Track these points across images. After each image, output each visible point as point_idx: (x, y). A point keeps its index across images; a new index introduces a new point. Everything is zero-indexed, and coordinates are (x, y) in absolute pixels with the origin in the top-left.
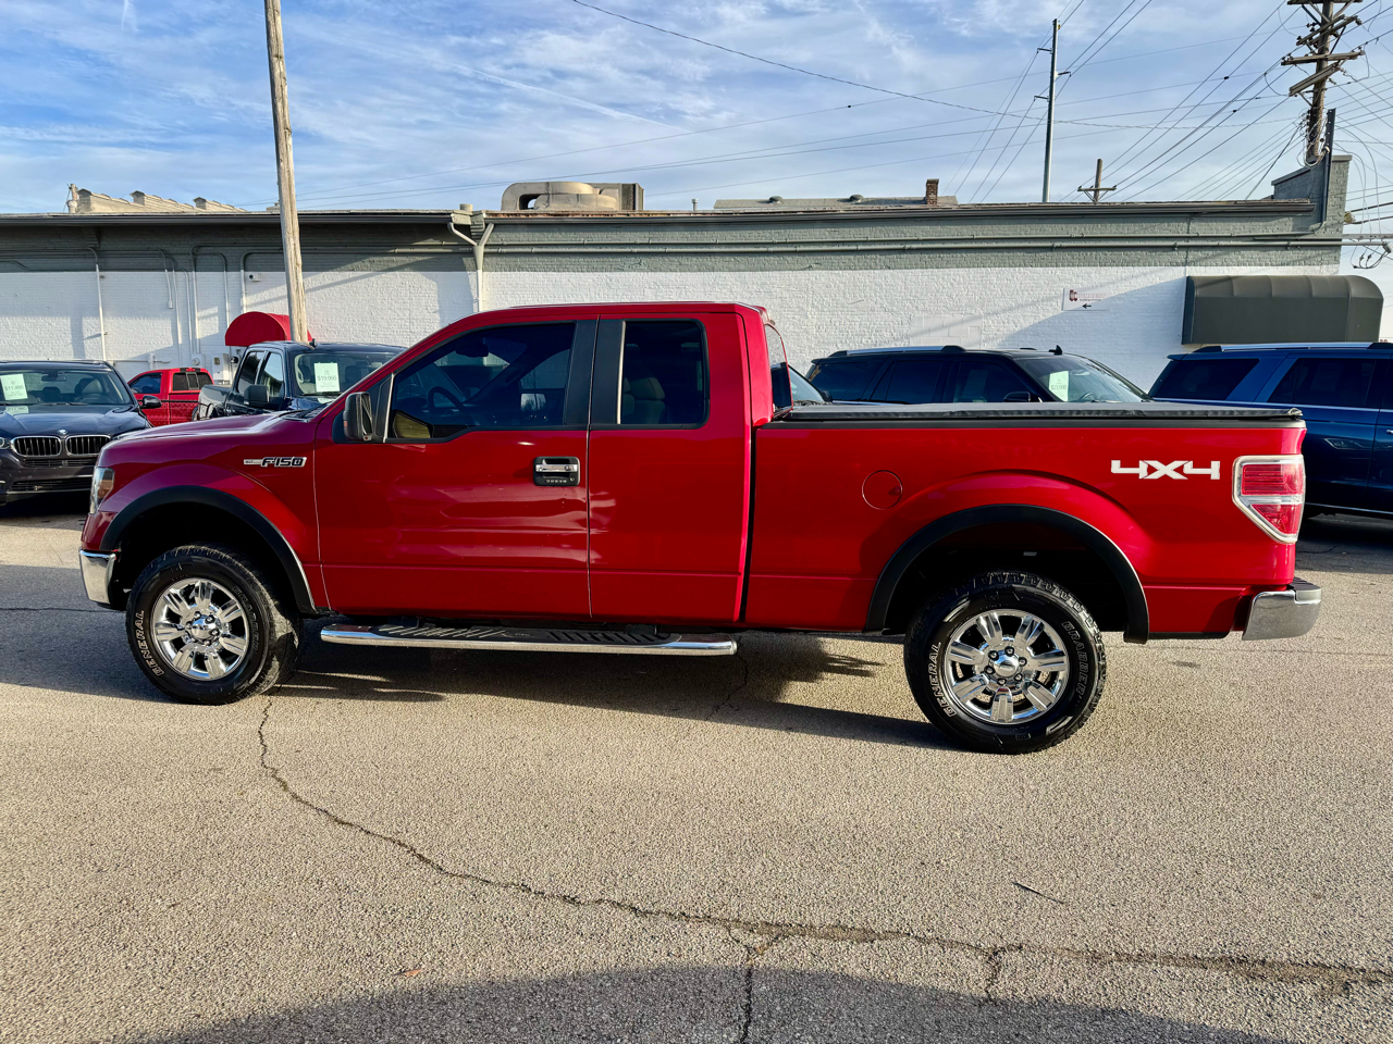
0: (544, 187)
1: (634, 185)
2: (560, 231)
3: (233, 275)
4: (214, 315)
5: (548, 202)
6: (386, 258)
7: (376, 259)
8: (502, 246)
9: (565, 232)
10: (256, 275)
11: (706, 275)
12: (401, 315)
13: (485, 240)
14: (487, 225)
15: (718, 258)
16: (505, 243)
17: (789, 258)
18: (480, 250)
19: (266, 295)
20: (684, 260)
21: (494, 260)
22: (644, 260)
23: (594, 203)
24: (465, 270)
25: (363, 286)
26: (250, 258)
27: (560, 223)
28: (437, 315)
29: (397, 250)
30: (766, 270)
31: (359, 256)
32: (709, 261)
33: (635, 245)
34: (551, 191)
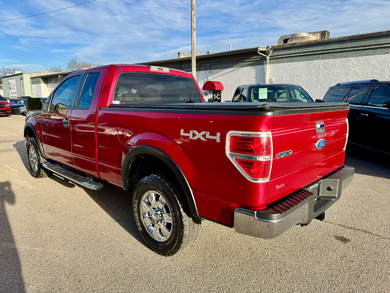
0: (291, 36)
1: (325, 31)
2: (293, 49)
3: (207, 71)
4: (202, 82)
5: (292, 40)
6: (243, 63)
7: (240, 64)
8: (275, 56)
9: (295, 49)
10: (212, 71)
11: (343, 59)
12: (245, 79)
13: (270, 55)
14: (271, 50)
15: (349, 53)
16: (276, 55)
17: (378, 50)
18: (268, 58)
19: (214, 76)
20: (335, 54)
21: (272, 60)
22: (321, 56)
23: (307, 39)
24: (264, 65)
25: (237, 72)
26: (211, 66)
27: (294, 47)
28: (255, 79)
29: (246, 61)
30: (368, 55)
31: (236, 63)
32: (345, 54)
33: (318, 51)
34: (293, 37)
